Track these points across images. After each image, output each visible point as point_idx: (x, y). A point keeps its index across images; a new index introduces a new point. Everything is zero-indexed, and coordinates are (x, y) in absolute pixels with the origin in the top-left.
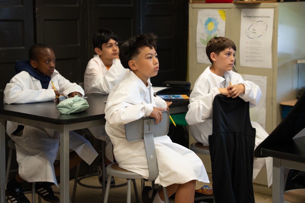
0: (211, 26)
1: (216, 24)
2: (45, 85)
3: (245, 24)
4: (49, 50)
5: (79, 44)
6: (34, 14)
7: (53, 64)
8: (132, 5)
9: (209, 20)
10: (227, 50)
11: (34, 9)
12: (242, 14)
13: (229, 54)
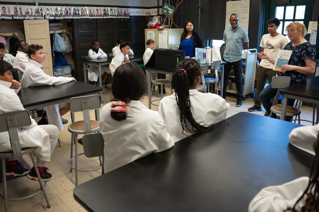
0: (151, 36)
1: (152, 35)
2: (97, 53)
3: (160, 35)
4: (98, 43)
5: (111, 42)
6: (97, 33)
7: (99, 47)
8: (129, 30)
9: (150, 34)
10: (151, 43)
11: (97, 32)
12: (159, 32)
13: (152, 44)
